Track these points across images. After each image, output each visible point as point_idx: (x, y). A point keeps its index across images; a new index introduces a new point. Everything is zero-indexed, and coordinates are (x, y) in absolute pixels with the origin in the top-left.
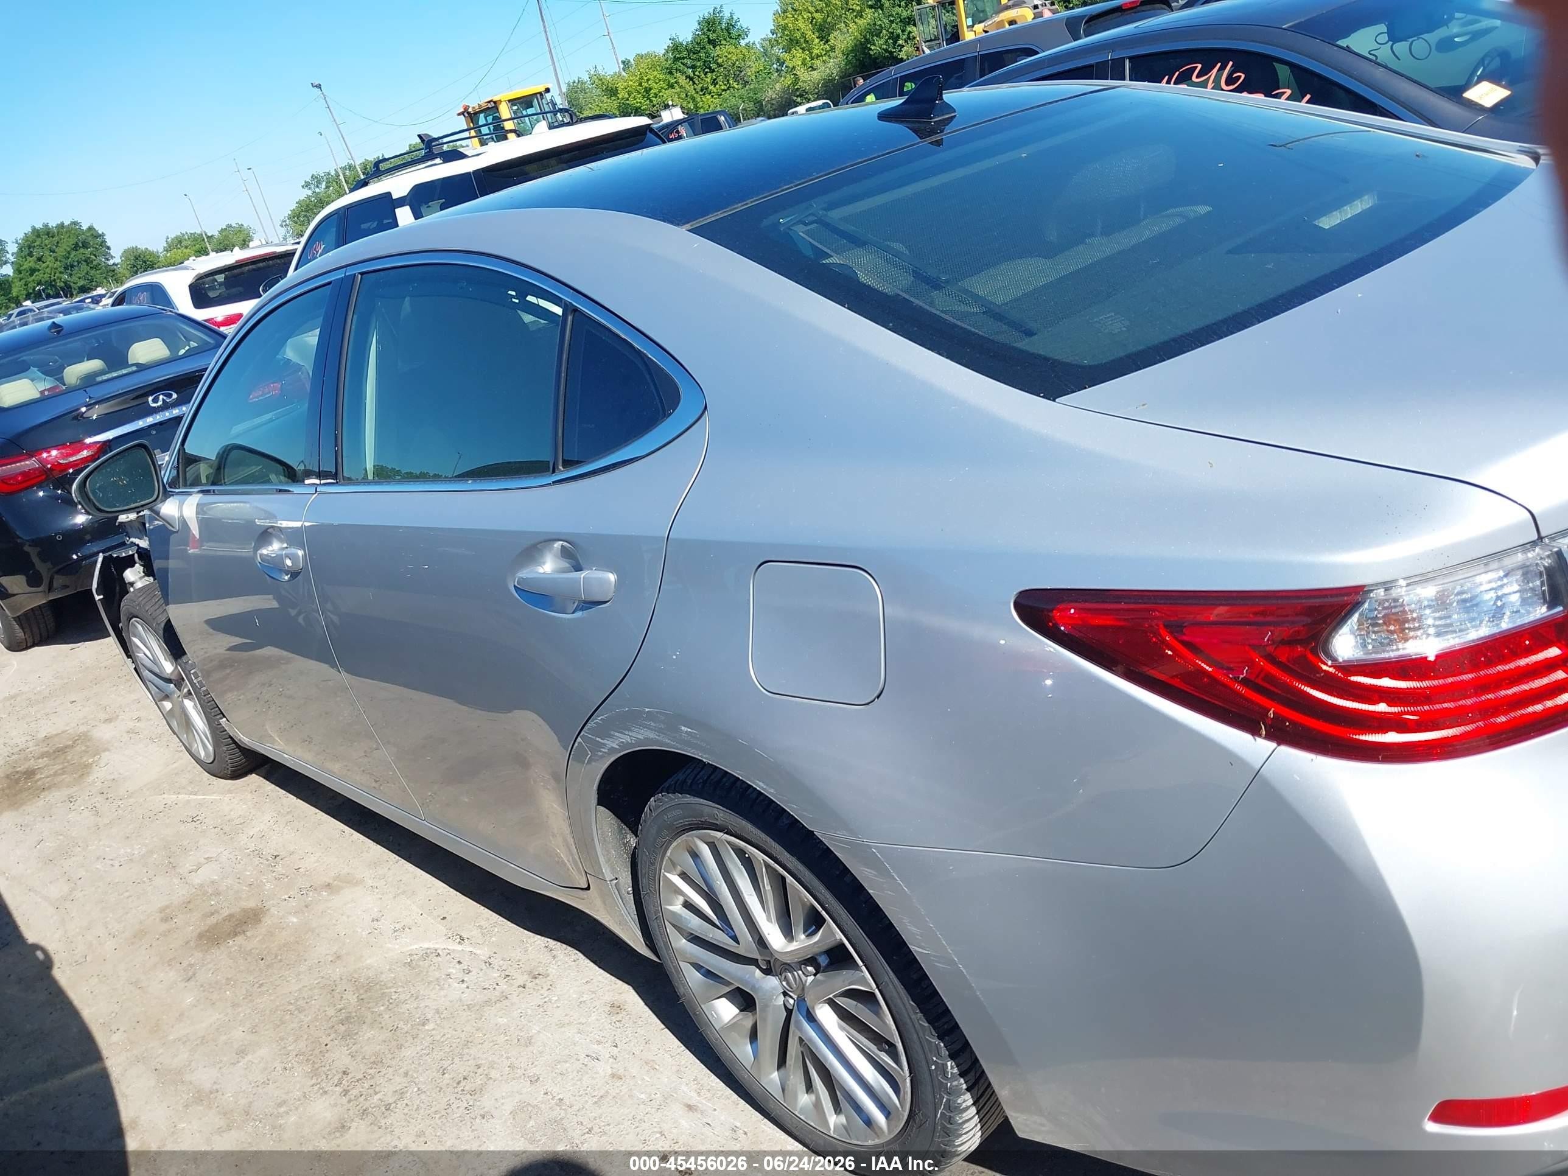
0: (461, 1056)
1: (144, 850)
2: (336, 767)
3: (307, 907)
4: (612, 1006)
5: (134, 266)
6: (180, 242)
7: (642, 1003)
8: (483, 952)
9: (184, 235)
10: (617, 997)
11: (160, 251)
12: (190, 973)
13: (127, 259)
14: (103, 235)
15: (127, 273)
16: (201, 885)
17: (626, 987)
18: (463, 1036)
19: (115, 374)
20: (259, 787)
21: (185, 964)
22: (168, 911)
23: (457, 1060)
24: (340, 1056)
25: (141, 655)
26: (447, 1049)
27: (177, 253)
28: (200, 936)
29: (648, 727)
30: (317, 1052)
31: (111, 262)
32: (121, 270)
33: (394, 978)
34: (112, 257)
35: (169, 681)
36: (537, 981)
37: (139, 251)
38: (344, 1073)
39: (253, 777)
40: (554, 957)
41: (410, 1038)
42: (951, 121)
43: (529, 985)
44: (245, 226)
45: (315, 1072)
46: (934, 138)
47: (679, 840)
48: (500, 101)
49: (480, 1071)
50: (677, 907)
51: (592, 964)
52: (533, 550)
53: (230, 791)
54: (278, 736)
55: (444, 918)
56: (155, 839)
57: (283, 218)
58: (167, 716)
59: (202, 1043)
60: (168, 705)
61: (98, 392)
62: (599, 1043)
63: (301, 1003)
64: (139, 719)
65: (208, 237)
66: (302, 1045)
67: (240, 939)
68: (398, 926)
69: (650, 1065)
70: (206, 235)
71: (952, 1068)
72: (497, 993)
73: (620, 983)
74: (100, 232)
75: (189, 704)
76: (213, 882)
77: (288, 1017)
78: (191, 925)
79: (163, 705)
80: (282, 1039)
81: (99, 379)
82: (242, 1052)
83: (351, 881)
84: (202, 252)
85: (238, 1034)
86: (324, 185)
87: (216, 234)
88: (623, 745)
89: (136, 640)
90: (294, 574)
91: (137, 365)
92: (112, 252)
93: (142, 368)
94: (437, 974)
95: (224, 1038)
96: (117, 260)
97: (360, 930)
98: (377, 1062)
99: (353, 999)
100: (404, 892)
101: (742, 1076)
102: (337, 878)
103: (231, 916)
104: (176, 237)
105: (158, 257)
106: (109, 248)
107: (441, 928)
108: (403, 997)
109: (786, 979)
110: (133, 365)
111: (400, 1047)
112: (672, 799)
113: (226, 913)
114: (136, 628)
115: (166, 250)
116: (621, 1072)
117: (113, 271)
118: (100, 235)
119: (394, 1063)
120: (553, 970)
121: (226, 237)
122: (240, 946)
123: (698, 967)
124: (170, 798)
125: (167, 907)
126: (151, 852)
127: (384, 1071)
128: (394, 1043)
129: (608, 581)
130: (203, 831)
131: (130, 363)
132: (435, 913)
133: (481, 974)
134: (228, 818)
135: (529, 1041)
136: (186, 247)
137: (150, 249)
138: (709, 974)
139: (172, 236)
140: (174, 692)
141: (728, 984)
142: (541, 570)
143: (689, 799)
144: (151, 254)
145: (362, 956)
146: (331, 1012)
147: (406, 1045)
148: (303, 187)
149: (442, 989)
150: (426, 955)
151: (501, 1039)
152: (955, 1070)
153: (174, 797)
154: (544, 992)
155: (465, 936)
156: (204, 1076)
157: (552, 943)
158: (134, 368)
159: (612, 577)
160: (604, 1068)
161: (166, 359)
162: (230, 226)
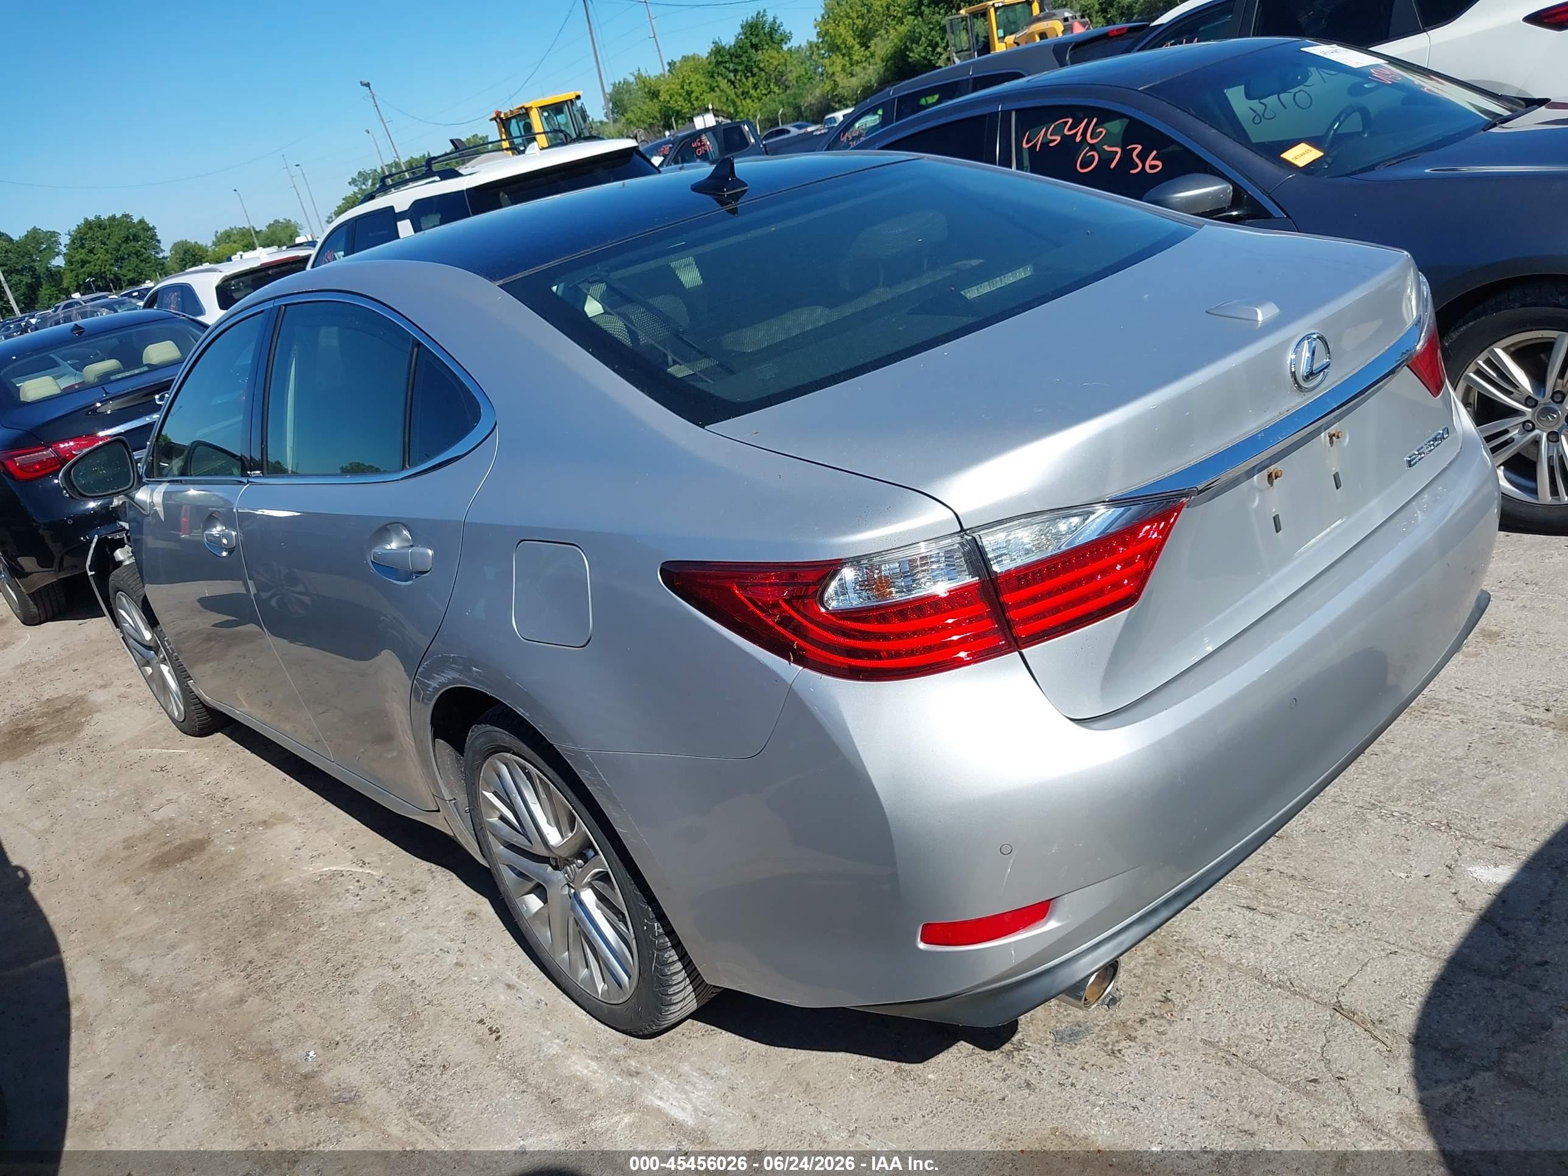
0: (344, 949)
1: (117, 793)
2: (288, 727)
3: (244, 838)
4: (470, 914)
5: (184, 260)
6: (229, 237)
7: (493, 911)
8: (377, 874)
9: (232, 229)
10: (475, 907)
11: (209, 245)
12: (141, 889)
13: (177, 253)
14: (154, 228)
15: (176, 266)
16: (160, 821)
17: (484, 899)
18: (348, 936)
19: (128, 374)
20: (222, 743)
21: (138, 881)
22: (130, 841)
23: (339, 953)
24: (249, 951)
25: (127, 625)
26: (334, 945)
27: (225, 248)
28: (154, 860)
29: (453, 669)
30: (231, 947)
31: (161, 255)
32: (169, 264)
33: (304, 893)
34: (163, 251)
35: (149, 648)
36: (416, 895)
37: (189, 245)
38: (250, 962)
39: (219, 736)
40: (434, 877)
41: (306, 937)
42: (742, 195)
43: (408, 898)
44: (293, 221)
45: (227, 962)
46: (730, 207)
47: (487, 762)
48: (531, 108)
49: (356, 960)
50: (495, 820)
51: (462, 883)
52: (385, 530)
53: (197, 747)
54: (245, 700)
55: (353, 848)
56: (128, 785)
57: (329, 214)
58: (149, 680)
59: (141, 941)
60: (149, 670)
61: (113, 389)
62: (452, 940)
63: (226, 911)
64: (130, 686)
65: (256, 232)
66: (220, 942)
67: (185, 863)
68: (315, 853)
69: (487, 957)
70: (254, 229)
71: (658, 928)
72: (382, 904)
73: (480, 896)
74: (151, 226)
75: (165, 669)
76: (171, 819)
77: (213, 922)
78: (147, 852)
79: (145, 671)
80: (205, 938)
81: (113, 378)
82: (172, 947)
83: (283, 819)
84: (250, 247)
85: (171, 935)
86: (370, 182)
87: (264, 229)
88: (442, 685)
89: (122, 612)
90: (231, 551)
91: (148, 365)
92: (162, 246)
93: (153, 368)
94: (338, 890)
95: (159, 937)
96: (167, 254)
97: (283, 856)
98: (277, 955)
99: (268, 908)
100: (323, 829)
101: (544, 957)
102: (273, 816)
103: (181, 845)
104: (226, 232)
105: (207, 251)
106: (159, 241)
107: (350, 856)
108: (308, 907)
109: (567, 872)
110: (146, 365)
111: (297, 944)
112: (479, 729)
113: (178, 842)
114: (121, 600)
115: (215, 244)
116: (464, 961)
117: (163, 264)
118: (151, 229)
119: (290, 954)
120: (430, 887)
121: (273, 233)
122: (185, 869)
123: (513, 869)
124: (144, 751)
125: (130, 838)
126: (123, 795)
127: (281, 961)
128: (293, 941)
129: (428, 554)
130: (169, 779)
131: (144, 363)
132: (347, 844)
133: (373, 890)
134: (192, 768)
135: (399, 939)
136: (235, 242)
137: (200, 243)
138: (520, 874)
139: (221, 230)
140: (153, 659)
141: (530, 880)
142: (388, 547)
143: (489, 728)
144: (200, 248)
145: (281, 876)
146: (248, 918)
147: (303, 942)
148: (350, 183)
149: (340, 901)
150: (333, 875)
151: (378, 937)
152: (661, 930)
153: (149, 750)
154: (420, 903)
155: (367, 861)
156: (139, 965)
157: (434, 867)
158: (146, 369)
159: (430, 552)
160: (451, 959)
161: (175, 360)
162: (277, 221)
